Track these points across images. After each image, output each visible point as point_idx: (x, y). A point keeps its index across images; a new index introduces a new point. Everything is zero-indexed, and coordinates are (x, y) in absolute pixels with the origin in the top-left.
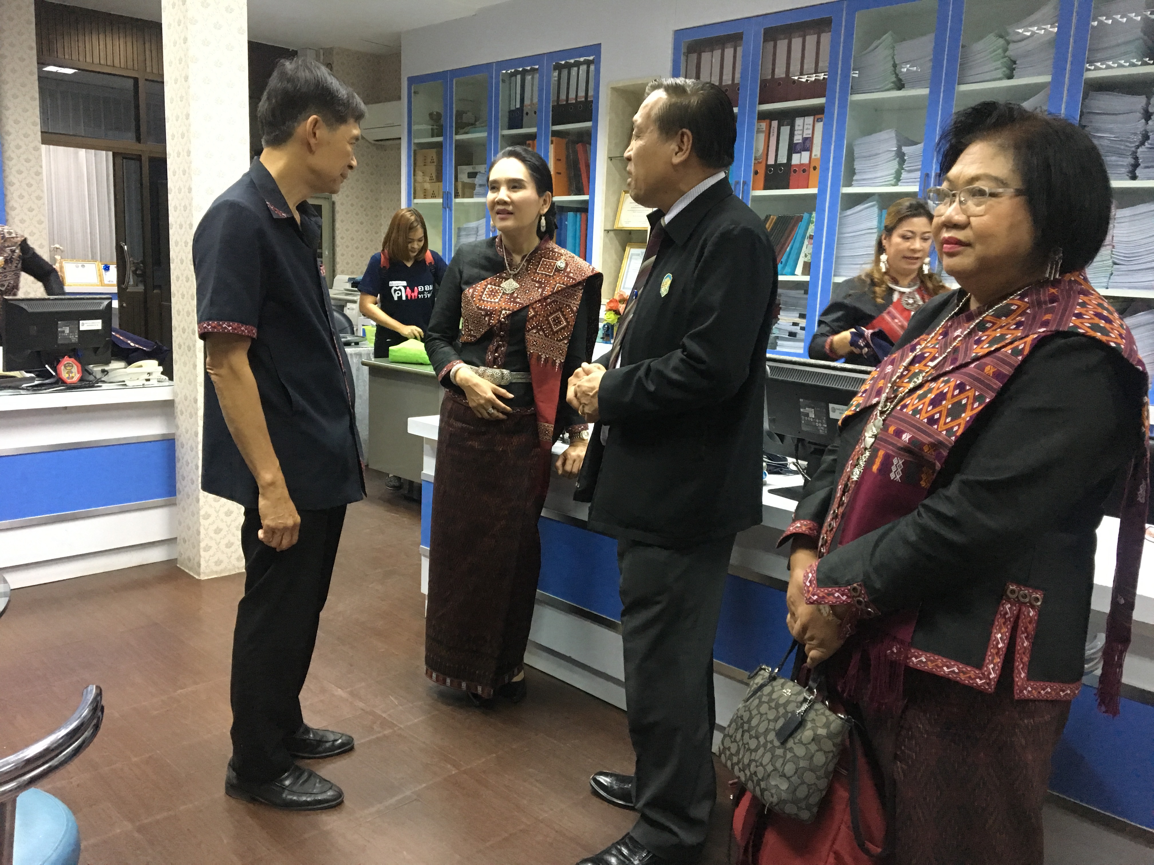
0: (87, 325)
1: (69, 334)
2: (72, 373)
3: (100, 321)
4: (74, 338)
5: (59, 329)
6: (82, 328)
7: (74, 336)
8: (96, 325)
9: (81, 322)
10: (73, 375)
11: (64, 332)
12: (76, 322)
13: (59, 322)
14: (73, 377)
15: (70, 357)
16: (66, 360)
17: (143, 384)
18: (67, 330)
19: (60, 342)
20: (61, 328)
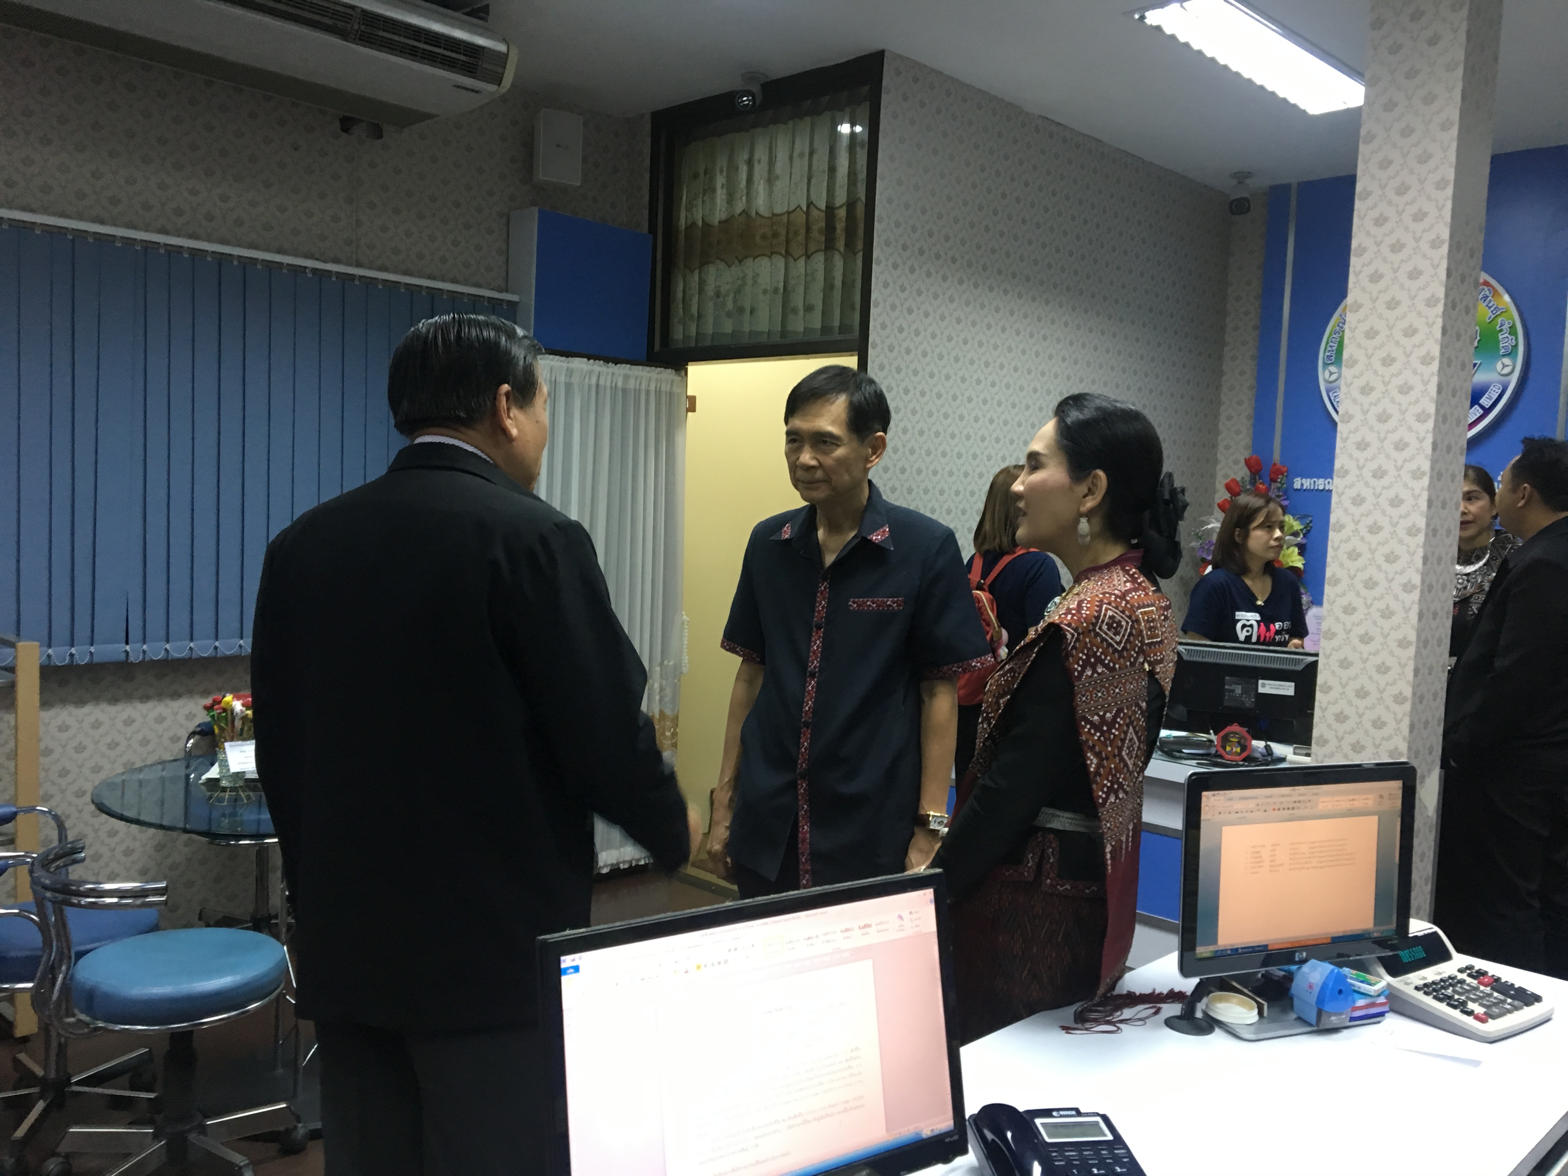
0: (1267, 687)
1: (1240, 695)
2: (1238, 746)
3: (1293, 684)
4: (1249, 702)
5: (1226, 687)
6: (1261, 690)
7: (1250, 699)
8: (1287, 689)
9: (1260, 682)
10: (1238, 750)
11: (1233, 691)
12: (1253, 681)
13: (1227, 679)
14: (1237, 753)
18: (1238, 690)
19: (1226, 704)
20: (1230, 685)
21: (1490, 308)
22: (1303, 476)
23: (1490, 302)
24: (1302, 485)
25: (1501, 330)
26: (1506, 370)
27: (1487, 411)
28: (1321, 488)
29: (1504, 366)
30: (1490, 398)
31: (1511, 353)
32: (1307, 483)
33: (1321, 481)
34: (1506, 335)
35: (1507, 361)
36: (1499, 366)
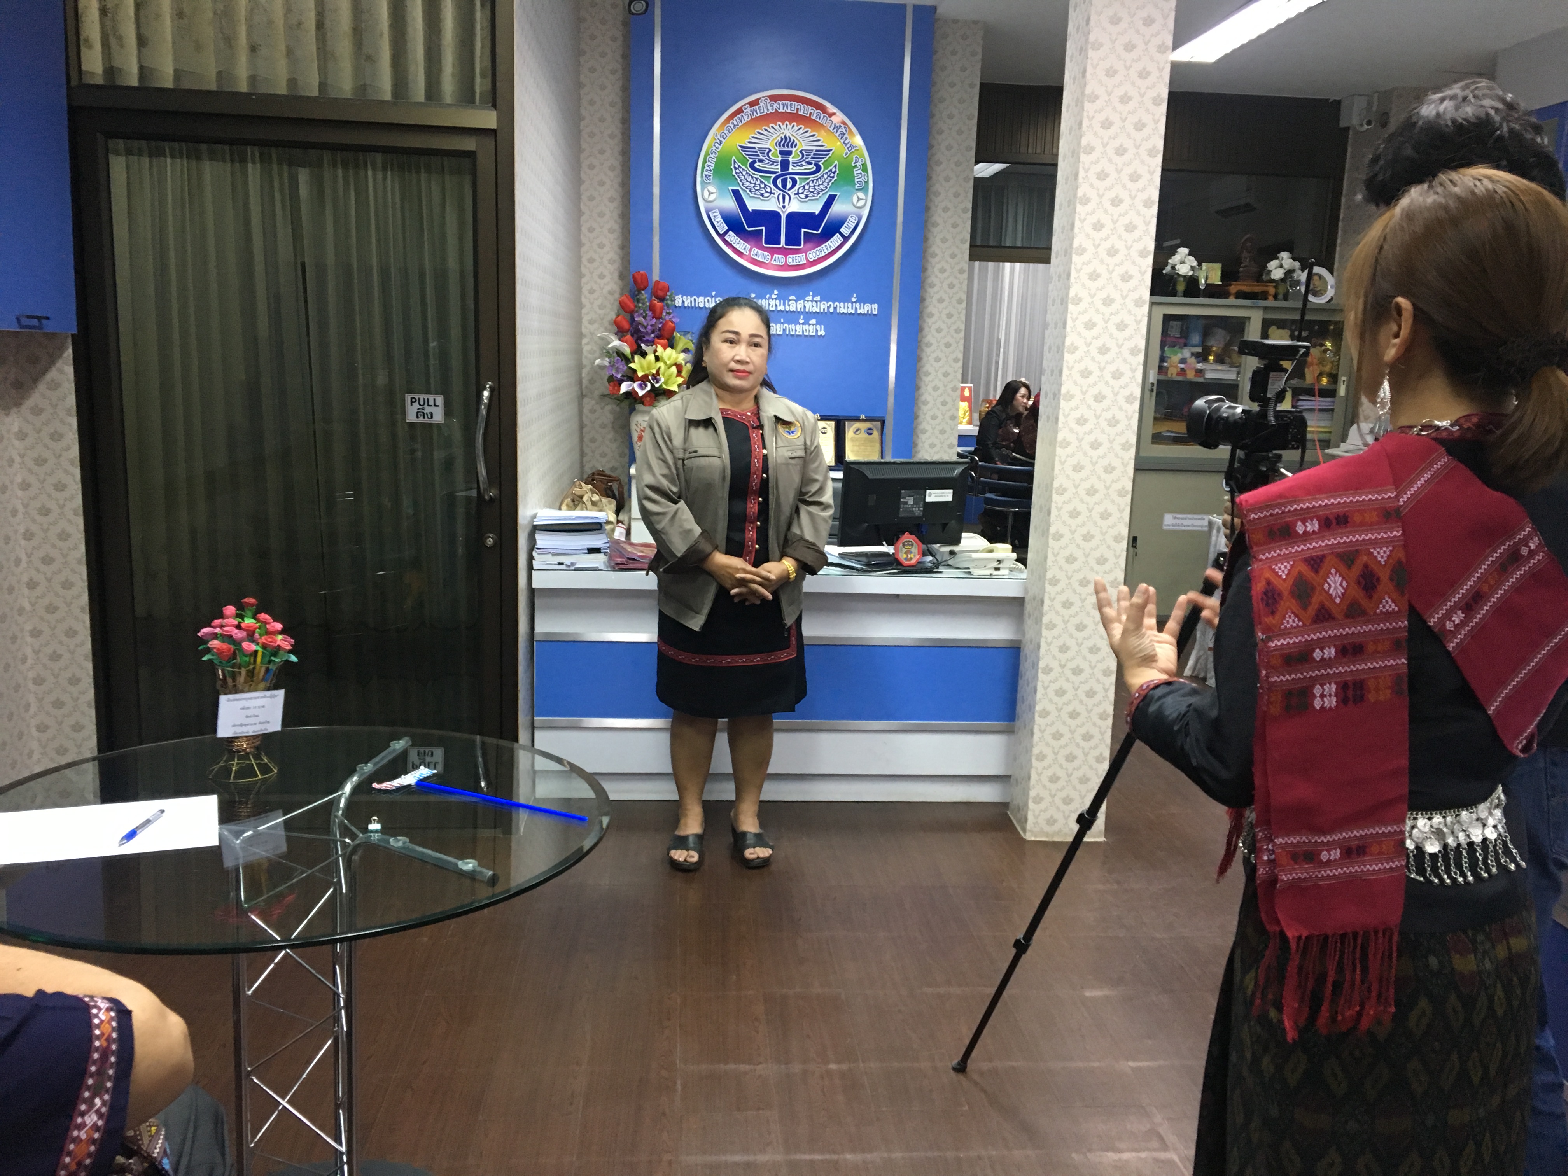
0: (934, 496)
1: (912, 506)
2: (911, 553)
3: (951, 491)
4: (918, 511)
5: (902, 500)
6: (928, 499)
7: (918, 508)
9: (928, 491)
10: (912, 556)
11: (906, 503)
12: (922, 491)
13: (903, 491)
14: (911, 559)
15: (911, 534)
16: (907, 537)
17: (991, 575)
18: (911, 501)
19: (901, 515)
20: (904, 498)
21: (846, 144)
22: (685, 293)
23: (846, 138)
24: (683, 302)
25: (856, 166)
26: (861, 203)
27: (846, 239)
28: (702, 305)
29: (859, 199)
30: (848, 227)
31: (864, 189)
32: (688, 301)
33: (701, 299)
34: (860, 171)
35: (861, 195)
36: (855, 199)
